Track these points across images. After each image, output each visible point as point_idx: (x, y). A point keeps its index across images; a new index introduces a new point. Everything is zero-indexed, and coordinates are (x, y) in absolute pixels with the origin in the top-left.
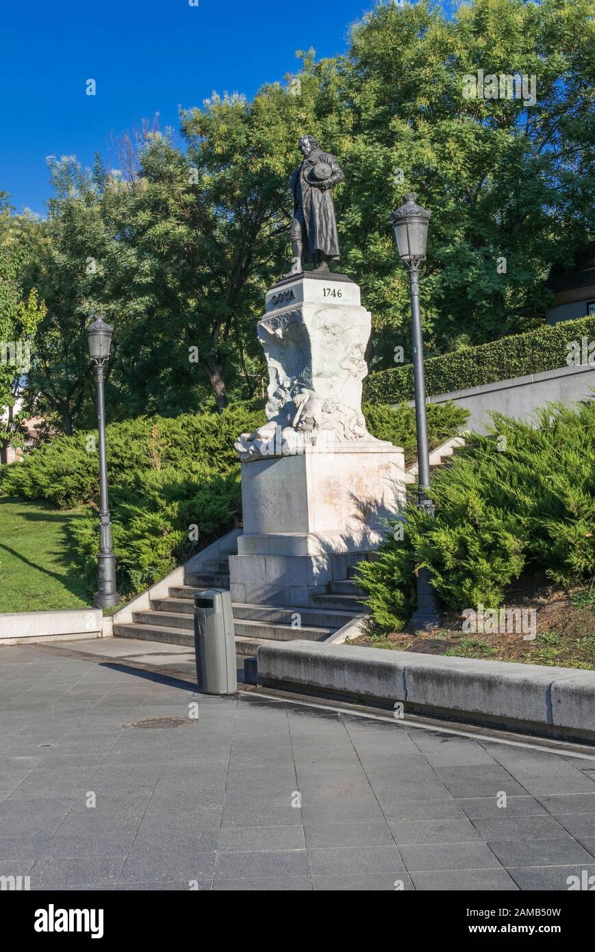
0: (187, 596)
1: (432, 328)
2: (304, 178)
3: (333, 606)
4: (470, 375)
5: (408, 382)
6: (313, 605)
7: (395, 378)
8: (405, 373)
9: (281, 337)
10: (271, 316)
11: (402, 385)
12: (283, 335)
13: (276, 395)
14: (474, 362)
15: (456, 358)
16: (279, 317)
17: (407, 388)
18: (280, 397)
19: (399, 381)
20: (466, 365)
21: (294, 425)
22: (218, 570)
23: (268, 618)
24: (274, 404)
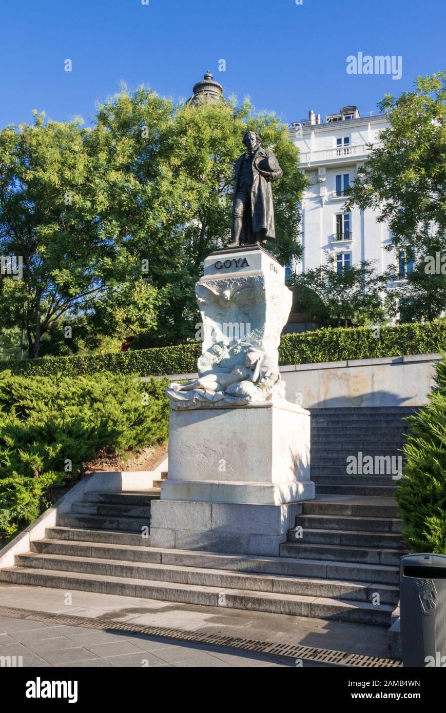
0: (75, 538)
1: (156, 326)
2: (255, 165)
3: (317, 556)
4: (187, 365)
5: (129, 364)
6: (285, 553)
7: (117, 360)
8: (128, 357)
9: (229, 299)
10: (218, 278)
11: (124, 366)
12: (231, 298)
13: (210, 350)
14: (192, 355)
15: (176, 351)
16: (229, 280)
17: (128, 368)
18: (217, 354)
19: (121, 362)
20: (185, 357)
21: (255, 379)
22: (96, 512)
23: (235, 567)
24: (207, 359)
